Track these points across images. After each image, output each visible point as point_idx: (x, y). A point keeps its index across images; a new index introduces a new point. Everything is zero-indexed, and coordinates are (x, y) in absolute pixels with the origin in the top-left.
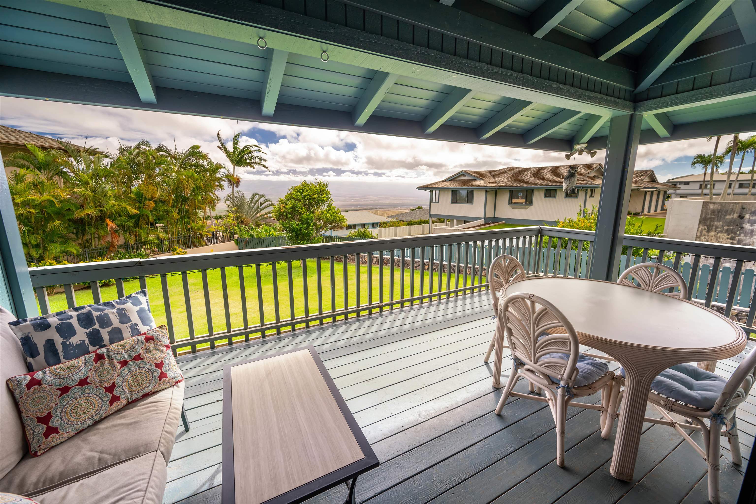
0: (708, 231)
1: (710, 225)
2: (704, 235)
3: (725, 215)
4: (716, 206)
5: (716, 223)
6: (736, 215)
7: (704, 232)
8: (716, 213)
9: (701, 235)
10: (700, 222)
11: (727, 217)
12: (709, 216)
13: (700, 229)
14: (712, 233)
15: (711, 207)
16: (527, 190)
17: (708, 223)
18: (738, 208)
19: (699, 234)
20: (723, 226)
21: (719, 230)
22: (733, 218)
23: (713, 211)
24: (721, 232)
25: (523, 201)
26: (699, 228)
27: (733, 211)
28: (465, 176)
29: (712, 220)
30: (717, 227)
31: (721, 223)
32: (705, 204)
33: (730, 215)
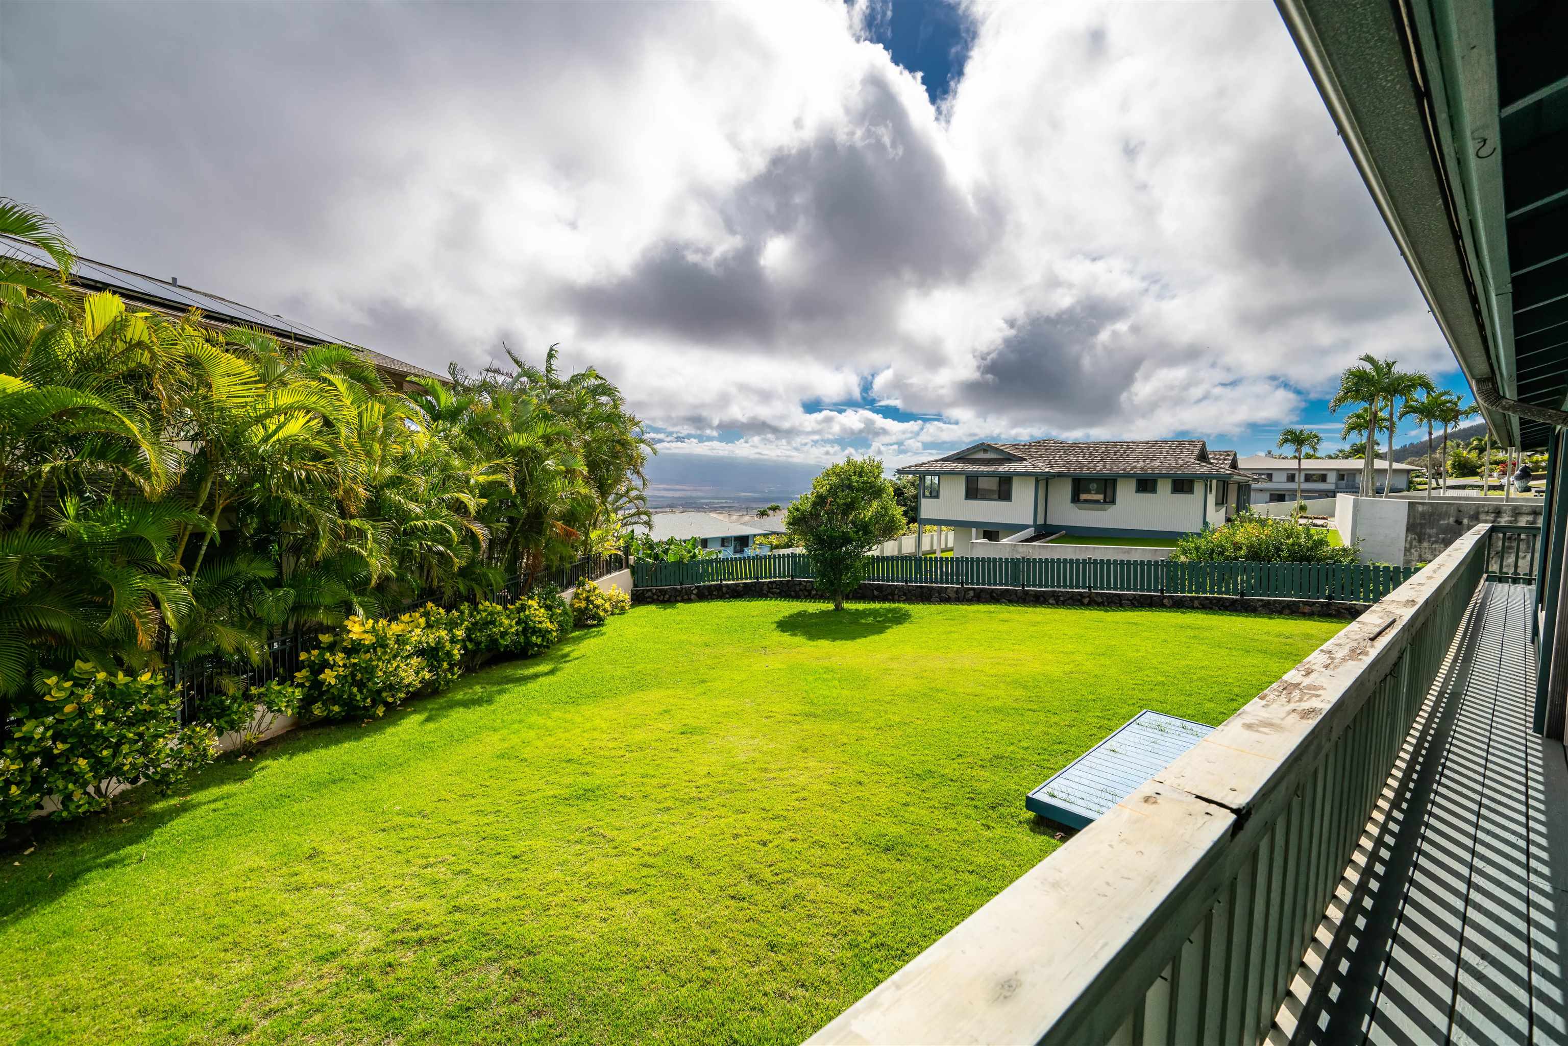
0: (1420, 541)
1: (1421, 532)
2: (1416, 547)
3: (1438, 521)
4: (1425, 508)
5: (1428, 530)
6: (1452, 520)
7: (1414, 543)
8: (1427, 517)
9: (1411, 547)
10: (1408, 530)
11: (1442, 522)
12: (1418, 521)
13: (1409, 539)
14: (1425, 544)
15: (1420, 508)
16: (1106, 480)
17: (1418, 530)
18: (1452, 510)
19: (1408, 546)
20: (1437, 534)
21: (1433, 539)
22: (1448, 524)
23: (1423, 515)
24: (1436, 542)
25: (1100, 497)
26: (1407, 537)
27: (1446, 515)
28: (985, 451)
29: (1422, 526)
30: (1430, 536)
31: (1435, 530)
32: (1411, 505)
33: (1444, 519)
